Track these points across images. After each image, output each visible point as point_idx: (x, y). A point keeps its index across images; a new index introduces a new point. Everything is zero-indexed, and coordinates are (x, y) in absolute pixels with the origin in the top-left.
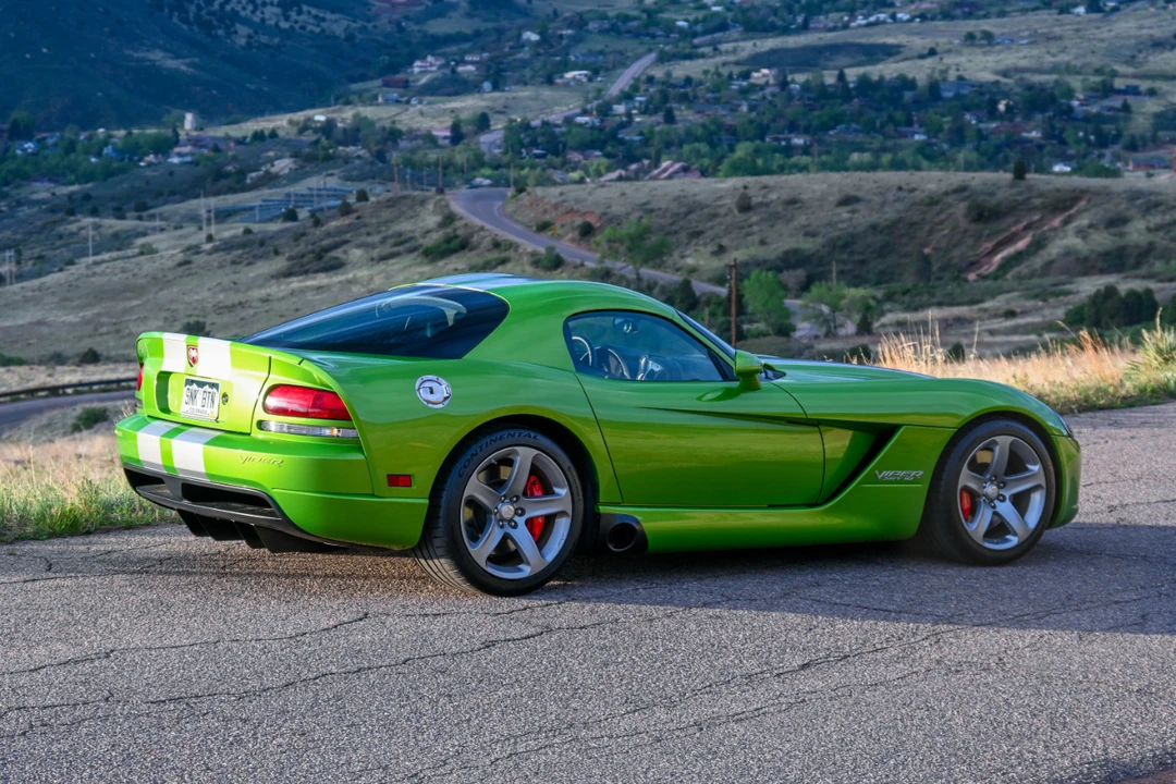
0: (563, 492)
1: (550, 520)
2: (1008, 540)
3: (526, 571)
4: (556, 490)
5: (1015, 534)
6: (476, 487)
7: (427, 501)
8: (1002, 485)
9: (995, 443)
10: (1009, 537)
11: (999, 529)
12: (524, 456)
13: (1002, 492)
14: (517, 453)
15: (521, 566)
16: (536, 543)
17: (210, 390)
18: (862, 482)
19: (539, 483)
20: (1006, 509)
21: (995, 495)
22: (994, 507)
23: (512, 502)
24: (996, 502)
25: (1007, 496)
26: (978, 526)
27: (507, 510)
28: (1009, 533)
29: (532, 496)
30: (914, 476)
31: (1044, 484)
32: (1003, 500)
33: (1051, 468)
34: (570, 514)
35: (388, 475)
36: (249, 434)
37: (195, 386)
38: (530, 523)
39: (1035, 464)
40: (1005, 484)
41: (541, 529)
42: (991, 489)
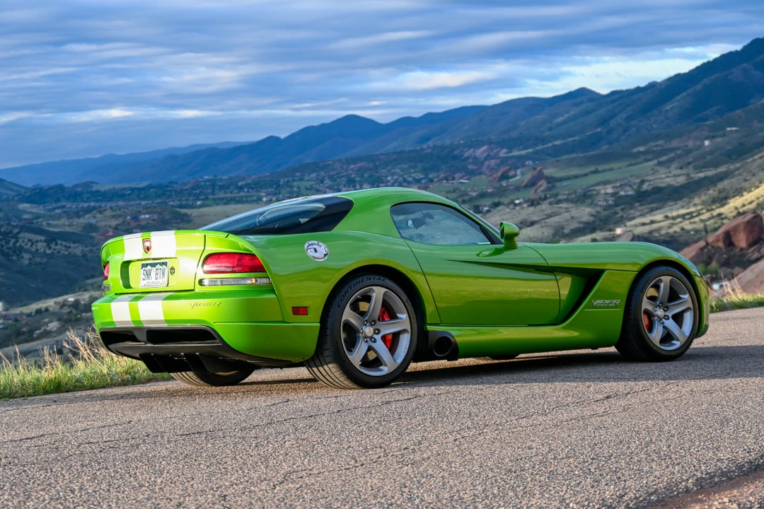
0: (404, 316)
1: (396, 336)
2: (674, 344)
3: (385, 370)
4: (399, 315)
5: (678, 340)
6: (348, 315)
7: (319, 324)
8: (666, 309)
9: (661, 281)
10: (674, 342)
11: (668, 337)
12: (378, 293)
13: (666, 314)
14: (374, 291)
15: (381, 367)
16: (389, 350)
17: (161, 267)
18: (584, 308)
19: (388, 312)
20: (670, 324)
21: (663, 316)
22: (663, 323)
23: (371, 325)
24: (664, 320)
25: (670, 316)
26: (656, 336)
27: (368, 331)
28: (673, 339)
29: (383, 320)
30: (615, 303)
31: (692, 307)
32: (668, 319)
33: (695, 296)
34: (410, 330)
35: (293, 308)
36: (193, 290)
37: (149, 267)
38: (384, 338)
39: (685, 294)
40: (667, 307)
41: (392, 342)
42: (660, 312)
